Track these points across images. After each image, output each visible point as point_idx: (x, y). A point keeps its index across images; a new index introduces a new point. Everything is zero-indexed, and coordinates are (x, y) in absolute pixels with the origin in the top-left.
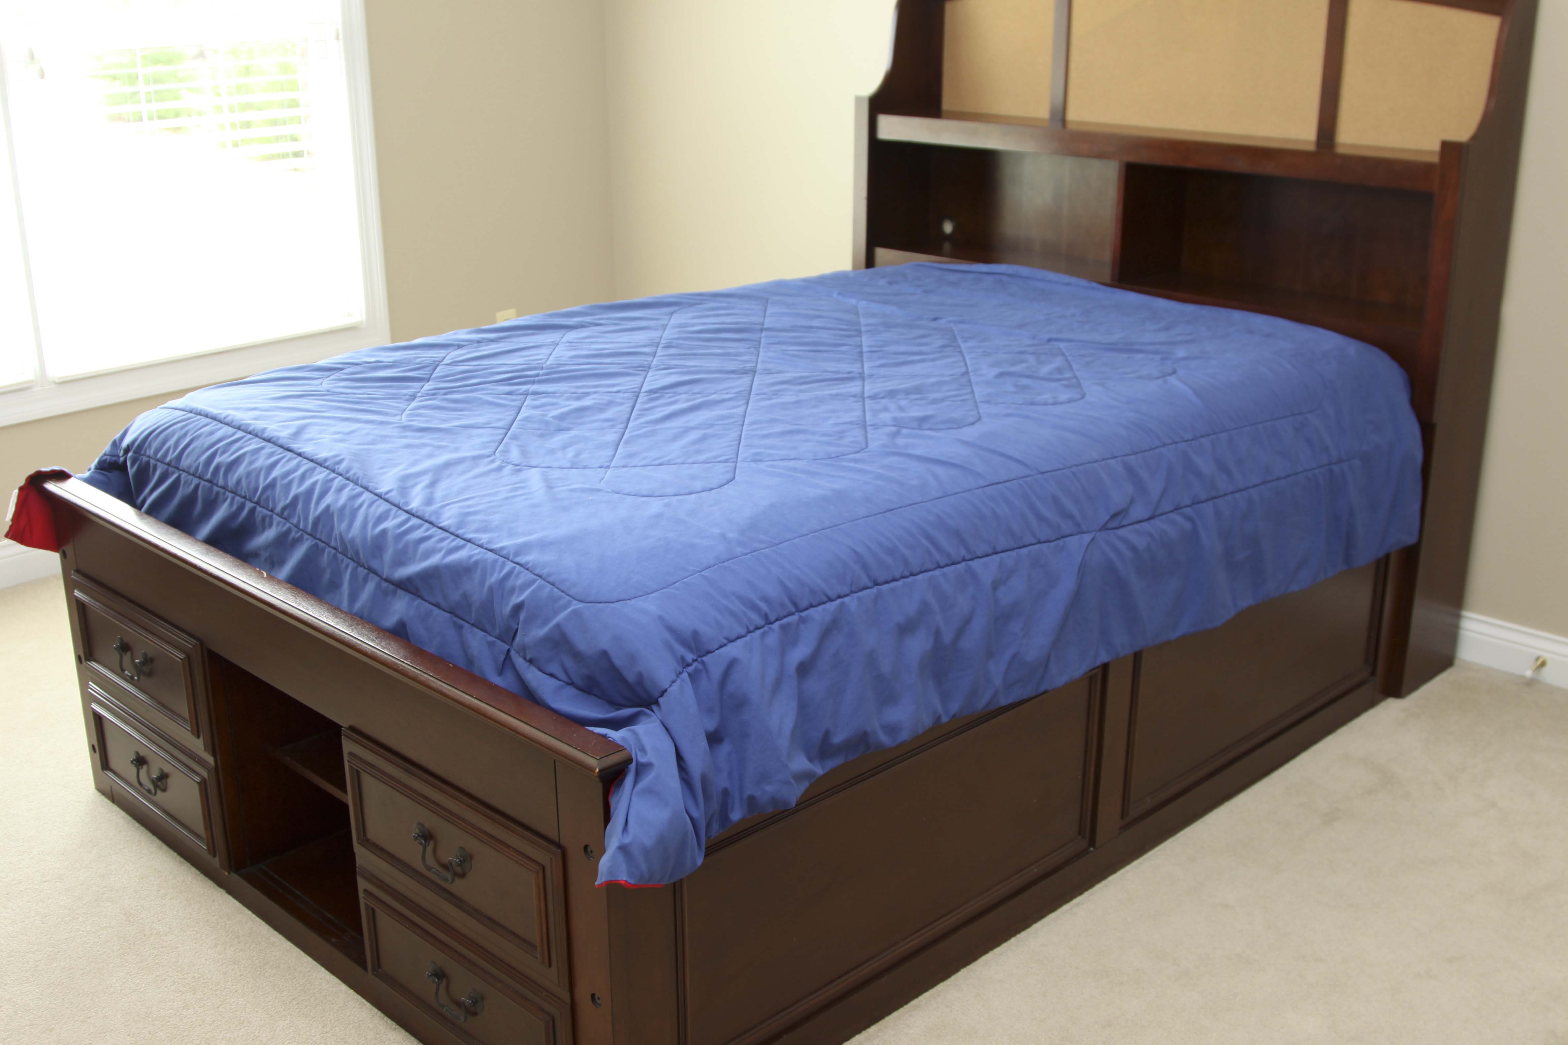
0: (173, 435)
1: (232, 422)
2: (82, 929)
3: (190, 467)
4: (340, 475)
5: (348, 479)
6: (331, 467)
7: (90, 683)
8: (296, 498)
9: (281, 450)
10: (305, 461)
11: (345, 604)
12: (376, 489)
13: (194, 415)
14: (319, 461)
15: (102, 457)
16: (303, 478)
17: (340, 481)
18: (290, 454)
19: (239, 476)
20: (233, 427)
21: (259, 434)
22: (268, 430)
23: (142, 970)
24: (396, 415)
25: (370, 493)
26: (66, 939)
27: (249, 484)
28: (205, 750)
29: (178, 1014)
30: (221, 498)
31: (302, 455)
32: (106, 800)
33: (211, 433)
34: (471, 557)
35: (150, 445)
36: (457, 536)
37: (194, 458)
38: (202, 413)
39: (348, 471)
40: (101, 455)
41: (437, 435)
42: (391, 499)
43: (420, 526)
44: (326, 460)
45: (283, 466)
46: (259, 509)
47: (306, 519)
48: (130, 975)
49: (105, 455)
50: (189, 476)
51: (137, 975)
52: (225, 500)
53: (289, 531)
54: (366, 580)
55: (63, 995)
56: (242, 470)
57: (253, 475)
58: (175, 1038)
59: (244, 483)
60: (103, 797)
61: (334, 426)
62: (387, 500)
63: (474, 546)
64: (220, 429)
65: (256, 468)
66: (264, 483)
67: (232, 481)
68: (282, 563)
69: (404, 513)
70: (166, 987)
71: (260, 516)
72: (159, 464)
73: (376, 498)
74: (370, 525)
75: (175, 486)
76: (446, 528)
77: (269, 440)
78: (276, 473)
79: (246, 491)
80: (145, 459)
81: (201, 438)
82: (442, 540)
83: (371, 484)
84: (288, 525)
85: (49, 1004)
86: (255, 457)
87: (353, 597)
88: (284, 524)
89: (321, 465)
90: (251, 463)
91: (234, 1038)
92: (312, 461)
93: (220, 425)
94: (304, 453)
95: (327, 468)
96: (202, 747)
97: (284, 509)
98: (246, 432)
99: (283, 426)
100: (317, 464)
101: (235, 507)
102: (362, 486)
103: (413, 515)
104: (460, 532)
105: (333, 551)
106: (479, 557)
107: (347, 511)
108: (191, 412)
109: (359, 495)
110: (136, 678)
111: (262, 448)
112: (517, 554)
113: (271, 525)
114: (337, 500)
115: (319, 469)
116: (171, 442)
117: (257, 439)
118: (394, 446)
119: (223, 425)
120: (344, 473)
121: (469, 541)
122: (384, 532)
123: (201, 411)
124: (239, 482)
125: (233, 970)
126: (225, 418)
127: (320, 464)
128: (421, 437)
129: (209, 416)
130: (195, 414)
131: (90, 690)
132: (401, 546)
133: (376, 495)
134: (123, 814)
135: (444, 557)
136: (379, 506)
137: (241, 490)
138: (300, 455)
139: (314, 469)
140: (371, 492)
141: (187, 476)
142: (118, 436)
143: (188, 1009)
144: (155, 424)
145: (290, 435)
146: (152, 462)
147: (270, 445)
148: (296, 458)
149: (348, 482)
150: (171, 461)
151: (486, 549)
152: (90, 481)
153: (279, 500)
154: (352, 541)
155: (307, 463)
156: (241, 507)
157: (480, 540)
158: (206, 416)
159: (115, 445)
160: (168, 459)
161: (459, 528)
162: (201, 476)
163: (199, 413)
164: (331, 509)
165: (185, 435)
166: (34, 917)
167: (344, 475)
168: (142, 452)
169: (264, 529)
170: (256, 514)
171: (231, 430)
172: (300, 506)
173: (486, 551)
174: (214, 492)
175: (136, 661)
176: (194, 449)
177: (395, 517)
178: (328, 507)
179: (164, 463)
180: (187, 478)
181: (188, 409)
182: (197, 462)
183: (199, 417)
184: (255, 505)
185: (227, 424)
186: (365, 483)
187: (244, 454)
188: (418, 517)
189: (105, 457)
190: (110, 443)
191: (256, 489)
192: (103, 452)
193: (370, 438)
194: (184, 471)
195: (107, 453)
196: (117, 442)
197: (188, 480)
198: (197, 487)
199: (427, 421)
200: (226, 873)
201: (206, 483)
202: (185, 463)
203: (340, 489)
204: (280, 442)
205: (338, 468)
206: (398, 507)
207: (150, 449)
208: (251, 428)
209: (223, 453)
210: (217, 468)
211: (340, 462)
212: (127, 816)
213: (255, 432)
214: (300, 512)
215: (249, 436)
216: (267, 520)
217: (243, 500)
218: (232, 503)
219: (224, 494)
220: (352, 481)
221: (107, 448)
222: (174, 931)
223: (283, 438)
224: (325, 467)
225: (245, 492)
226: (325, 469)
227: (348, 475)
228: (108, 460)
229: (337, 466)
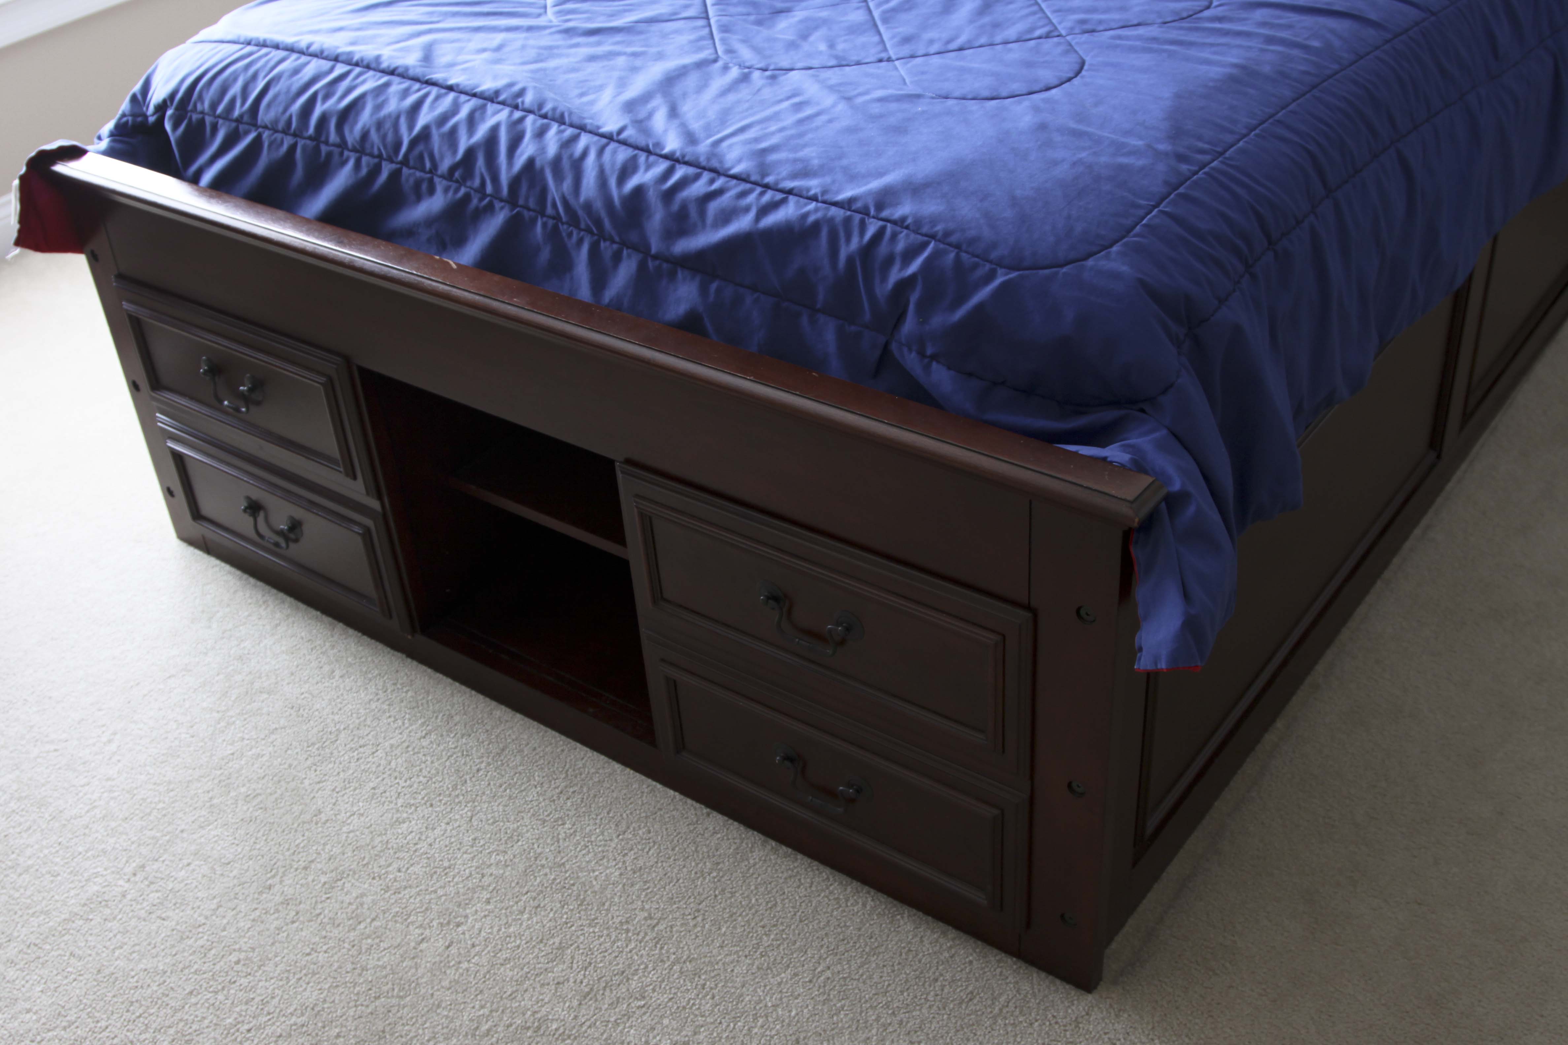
0: (235, 80)
1: (322, 52)
2: (247, 737)
3: (276, 121)
4: (530, 112)
5: (545, 116)
6: (509, 102)
7: (158, 415)
8: (470, 153)
9: (417, 86)
10: (463, 98)
11: (584, 293)
12: (599, 127)
13: (255, 48)
14: (487, 94)
15: (120, 119)
16: (472, 122)
17: (534, 122)
18: (435, 91)
19: (363, 128)
20: (326, 58)
21: (373, 65)
22: (384, 58)
23: (349, 783)
24: (539, 15)
25: (590, 135)
26: (233, 754)
27: (384, 138)
28: (368, 494)
29: (423, 838)
30: (336, 159)
31: (455, 88)
32: (198, 552)
33: (296, 71)
34: (805, 216)
35: (200, 97)
36: (767, 187)
37: (281, 109)
38: (268, 43)
39: (541, 106)
40: (118, 116)
41: (619, 38)
42: (631, 141)
43: (697, 177)
44: (497, 93)
45: (432, 107)
46: (405, 171)
47: (495, 179)
48: (338, 793)
49: (124, 115)
50: (276, 135)
51: (347, 791)
52: (344, 163)
53: (467, 198)
54: (617, 258)
55: (263, 835)
56: (365, 118)
57: (388, 125)
58: (435, 872)
59: (374, 136)
60: (191, 550)
61: (469, 40)
62: (624, 143)
63: (802, 200)
64: (308, 63)
65: (389, 116)
66: (410, 134)
67: (353, 134)
68: (460, 241)
69: (661, 160)
70: (391, 802)
71: (412, 180)
72: (221, 121)
73: (604, 141)
74: (613, 182)
75: (254, 149)
76: (744, 176)
77: (392, 72)
78: (424, 118)
79: (382, 148)
80: (195, 117)
81: (283, 80)
82: (743, 194)
83: (588, 121)
84: (463, 191)
85: (250, 850)
86: (381, 99)
87: (599, 281)
88: (457, 190)
89: (492, 101)
90: (378, 107)
91: (511, 860)
92: (474, 95)
93: (304, 59)
94: (458, 85)
95: (503, 103)
96: (364, 491)
97: (453, 169)
98: (349, 64)
99: (401, 50)
100: (485, 99)
101: (364, 171)
102: (572, 125)
103: (677, 161)
104: (769, 179)
105: (551, 222)
106: (819, 215)
107: (566, 164)
108: (249, 43)
109: (574, 139)
110: (244, 409)
111: (387, 85)
112: (880, 206)
113: (432, 191)
114: (543, 150)
115: (491, 108)
116: (236, 89)
117: (371, 73)
118: (572, 60)
119: (309, 58)
120: (535, 108)
121: (790, 192)
122: (639, 191)
123: (265, 41)
124: (365, 135)
125: (465, 764)
126: (308, 47)
127: (492, 97)
128: (599, 44)
129: (281, 46)
130: (257, 45)
131: (159, 424)
132: (675, 206)
133: (603, 136)
134: (227, 567)
135: (758, 218)
136: (614, 152)
137: (372, 147)
138: (451, 88)
139: (483, 108)
140: (590, 132)
141: (273, 134)
142: (137, 88)
143: (434, 829)
144: (198, 68)
145: (421, 61)
146: (208, 120)
147: (396, 79)
148: (446, 94)
149: (545, 121)
150: (241, 116)
151: (824, 202)
152: (111, 153)
153: (442, 157)
154: (588, 206)
155: (469, 100)
156: (375, 171)
157: (808, 190)
158: (277, 47)
159: (139, 100)
160: (236, 113)
161: (764, 175)
162: (297, 132)
163: (263, 44)
164: (538, 164)
165: (255, 77)
166: (177, 729)
167: (536, 110)
168: (190, 107)
169: (419, 198)
170: (403, 178)
171: (326, 65)
172: (480, 162)
173: (825, 205)
174: (323, 154)
175: (241, 388)
176: (276, 97)
177: (648, 167)
178: (530, 163)
179: (231, 120)
180: (273, 138)
181: (242, 40)
182: (287, 114)
183: (265, 50)
184: (398, 166)
185: (315, 55)
186: (575, 120)
187: (362, 97)
188: (687, 163)
189: (125, 119)
190: (128, 99)
191: (398, 145)
192: (120, 112)
193: (532, 53)
194: (266, 127)
195: (127, 113)
196: (139, 97)
197: (275, 139)
198: (293, 148)
199: (589, 20)
200: (409, 637)
201: (308, 142)
202: (265, 116)
203: (540, 133)
204: (411, 73)
205: (523, 103)
206: (647, 151)
207: (203, 103)
208: (356, 58)
209: (327, 97)
210: (324, 119)
211: (522, 93)
212: (233, 570)
213: (365, 63)
214: (484, 170)
215: (358, 70)
216: (424, 186)
217: (376, 160)
218: (358, 165)
219: (342, 154)
220: (553, 119)
221: (125, 105)
222: (365, 720)
223: (414, 67)
224: (499, 103)
225: (379, 149)
226: (501, 107)
227: (544, 111)
228: (130, 122)
229: (520, 100)
